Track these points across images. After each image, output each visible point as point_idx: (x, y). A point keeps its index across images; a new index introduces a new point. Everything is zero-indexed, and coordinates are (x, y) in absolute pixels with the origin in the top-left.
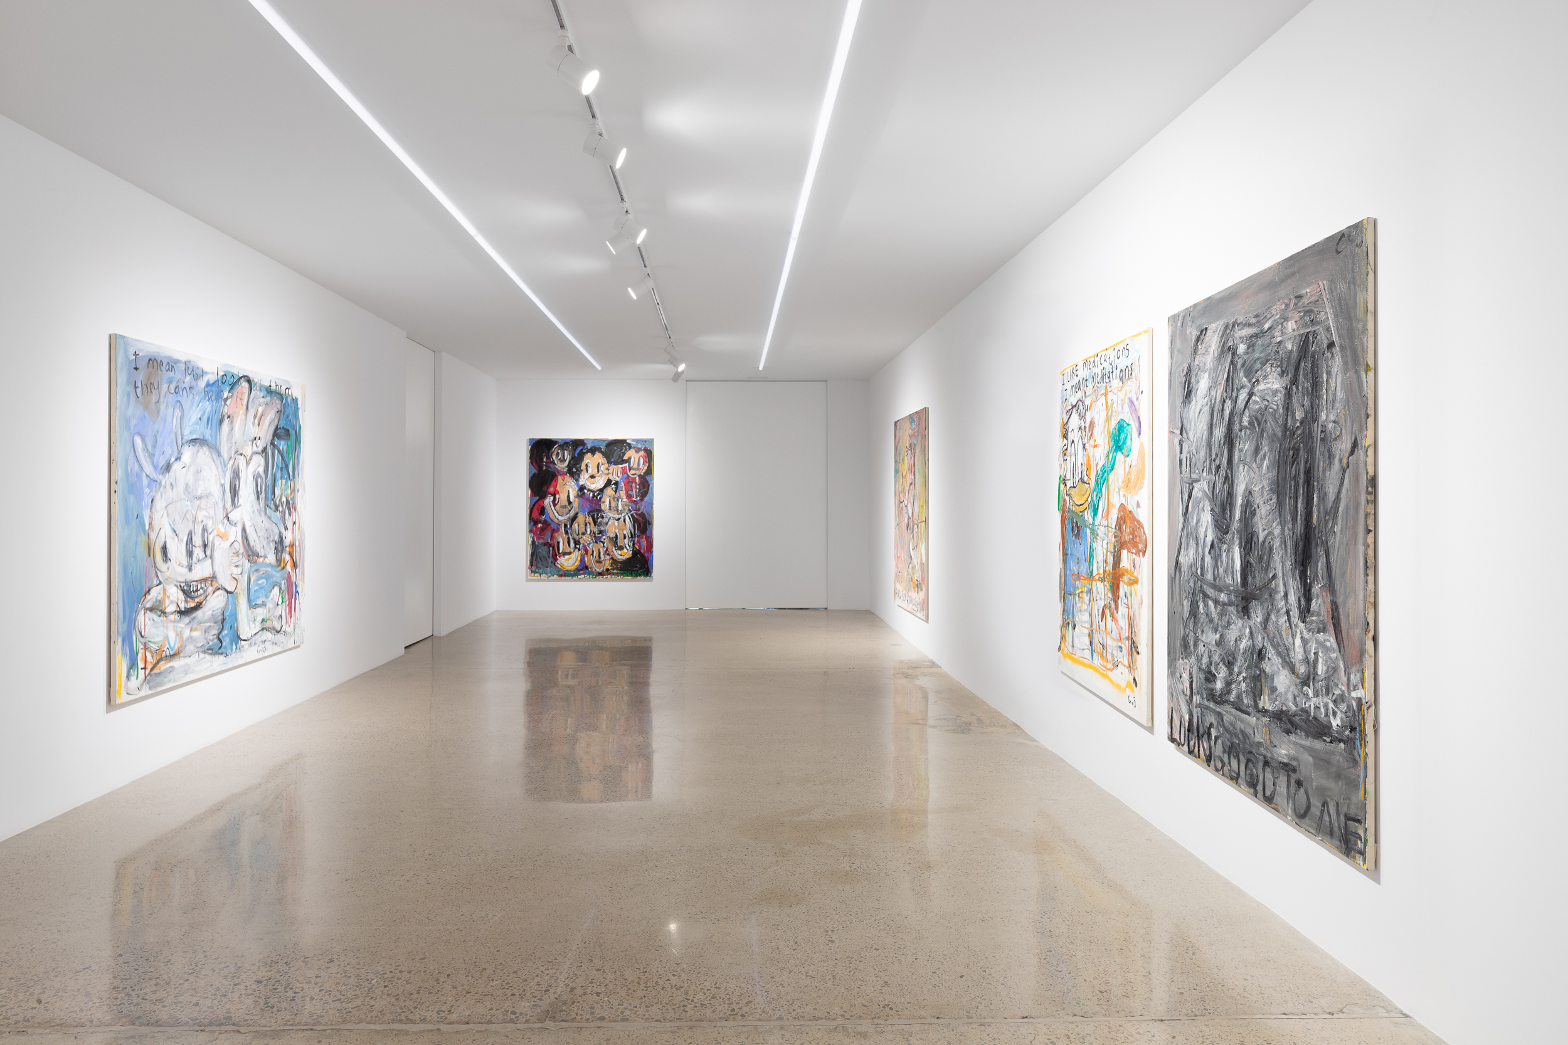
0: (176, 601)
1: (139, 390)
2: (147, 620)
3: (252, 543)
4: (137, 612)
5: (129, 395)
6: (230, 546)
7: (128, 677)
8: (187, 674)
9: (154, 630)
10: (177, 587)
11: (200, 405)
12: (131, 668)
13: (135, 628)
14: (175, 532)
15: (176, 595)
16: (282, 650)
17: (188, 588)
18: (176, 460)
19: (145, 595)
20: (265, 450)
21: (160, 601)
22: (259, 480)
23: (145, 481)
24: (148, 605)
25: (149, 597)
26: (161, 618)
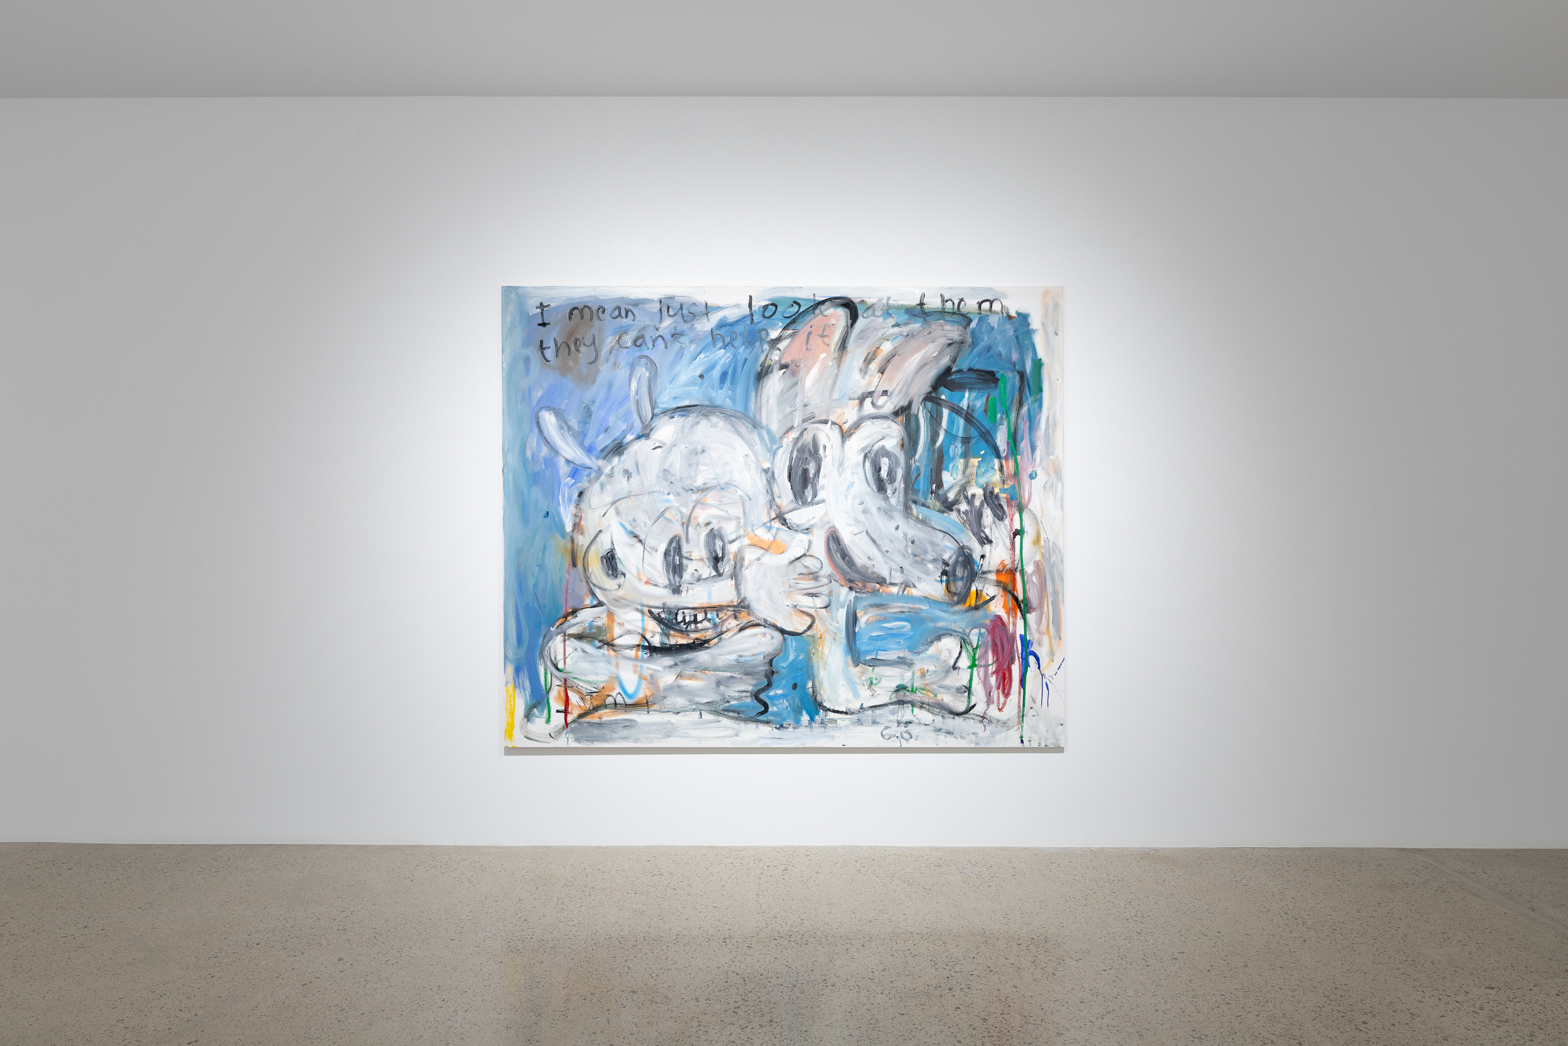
0: (641, 631)
1: (550, 353)
2: (569, 650)
3: (860, 559)
4: (548, 637)
5: (527, 360)
6: (792, 562)
7: (528, 716)
8: (669, 736)
9: (585, 665)
10: (642, 612)
11: (702, 356)
12: (534, 706)
13: (542, 656)
14: (636, 536)
15: (640, 624)
16: (973, 746)
17: (672, 617)
18: (639, 437)
19: (566, 617)
20: (903, 412)
21: (599, 628)
22: (885, 463)
23: (564, 469)
24: (571, 631)
25: (572, 620)
26: (602, 651)
